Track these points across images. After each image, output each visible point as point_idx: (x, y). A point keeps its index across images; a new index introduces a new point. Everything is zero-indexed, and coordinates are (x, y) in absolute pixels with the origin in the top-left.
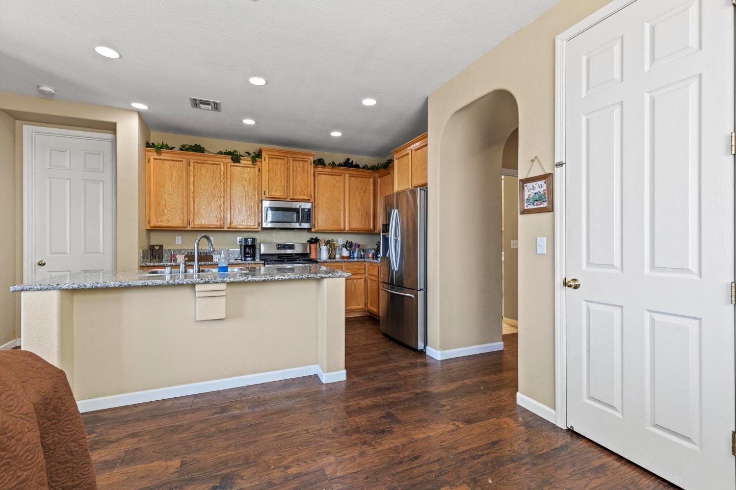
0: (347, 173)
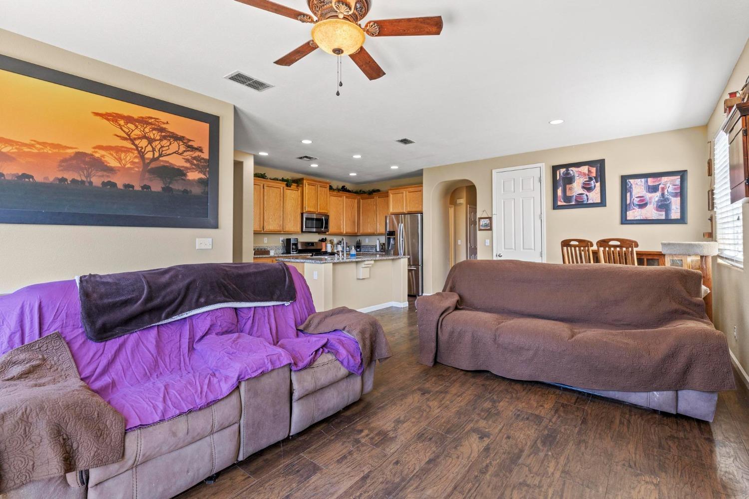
0: (344, 195)
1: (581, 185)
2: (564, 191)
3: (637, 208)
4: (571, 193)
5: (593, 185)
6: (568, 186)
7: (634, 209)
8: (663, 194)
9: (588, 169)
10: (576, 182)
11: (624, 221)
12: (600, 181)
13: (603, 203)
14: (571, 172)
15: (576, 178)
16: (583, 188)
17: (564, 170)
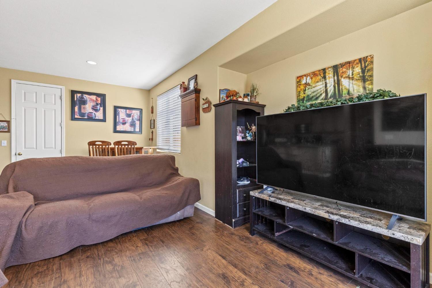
1: (91, 107)
2: (80, 109)
3: (121, 124)
4: (85, 111)
5: (98, 108)
6: (82, 106)
7: (120, 125)
8: (133, 119)
9: (96, 98)
10: (88, 104)
11: (115, 131)
12: (103, 107)
13: (104, 120)
14: (85, 97)
15: (88, 102)
16: (92, 109)
17: (80, 95)
